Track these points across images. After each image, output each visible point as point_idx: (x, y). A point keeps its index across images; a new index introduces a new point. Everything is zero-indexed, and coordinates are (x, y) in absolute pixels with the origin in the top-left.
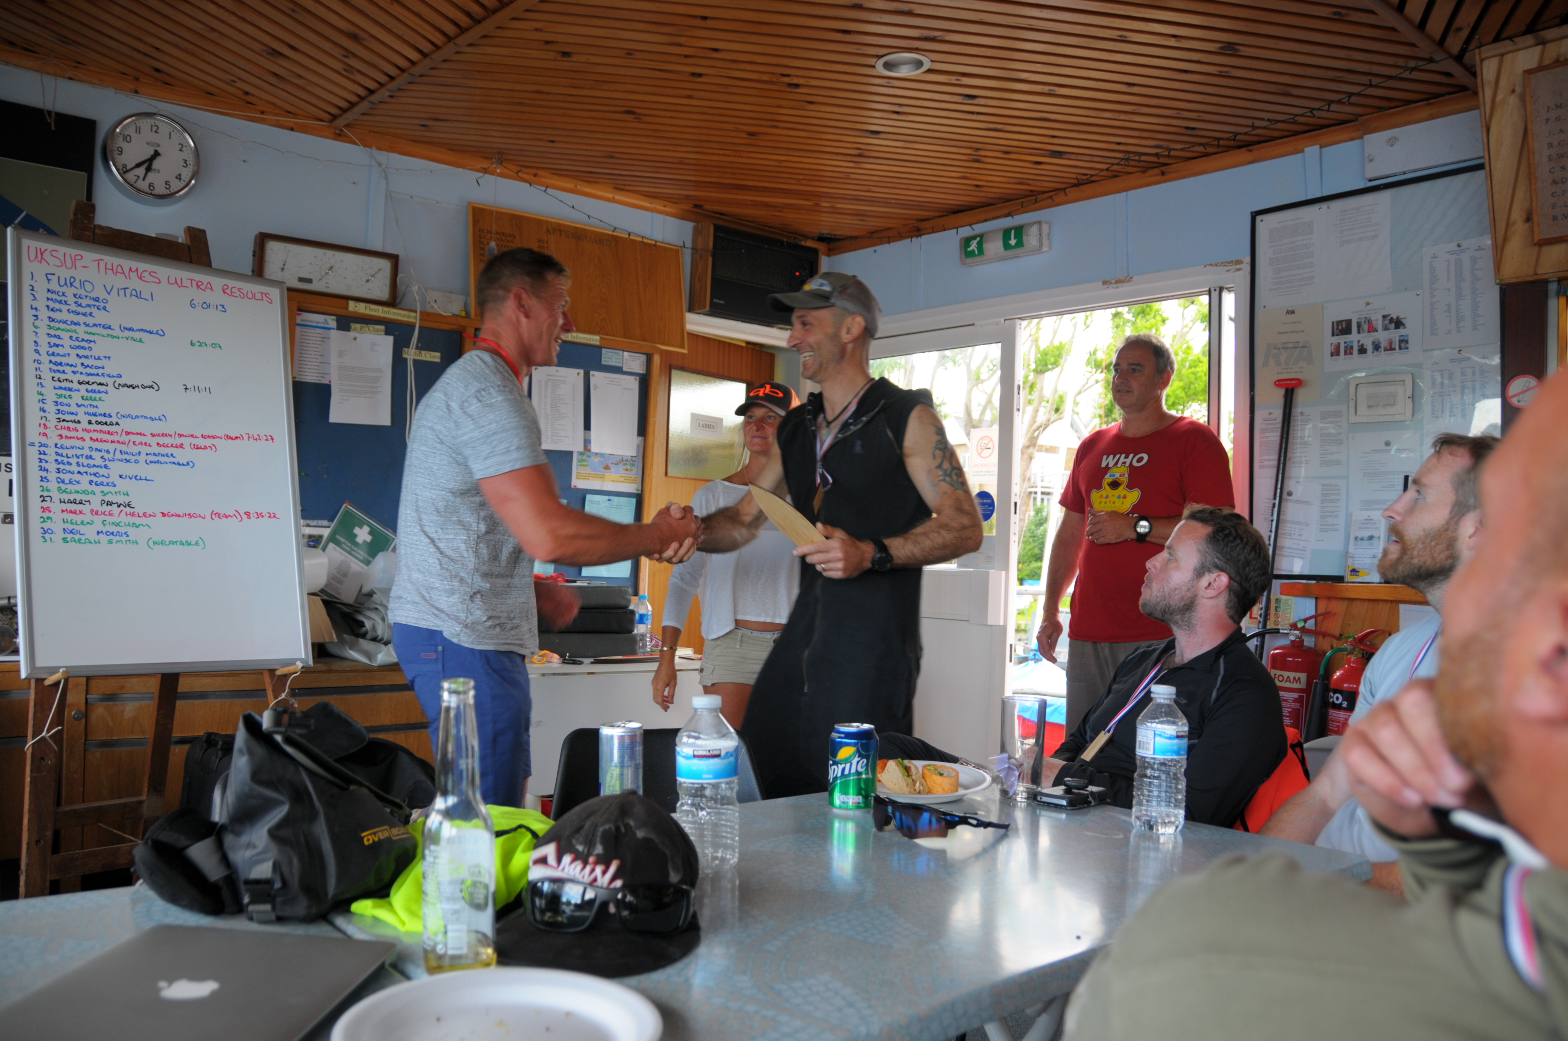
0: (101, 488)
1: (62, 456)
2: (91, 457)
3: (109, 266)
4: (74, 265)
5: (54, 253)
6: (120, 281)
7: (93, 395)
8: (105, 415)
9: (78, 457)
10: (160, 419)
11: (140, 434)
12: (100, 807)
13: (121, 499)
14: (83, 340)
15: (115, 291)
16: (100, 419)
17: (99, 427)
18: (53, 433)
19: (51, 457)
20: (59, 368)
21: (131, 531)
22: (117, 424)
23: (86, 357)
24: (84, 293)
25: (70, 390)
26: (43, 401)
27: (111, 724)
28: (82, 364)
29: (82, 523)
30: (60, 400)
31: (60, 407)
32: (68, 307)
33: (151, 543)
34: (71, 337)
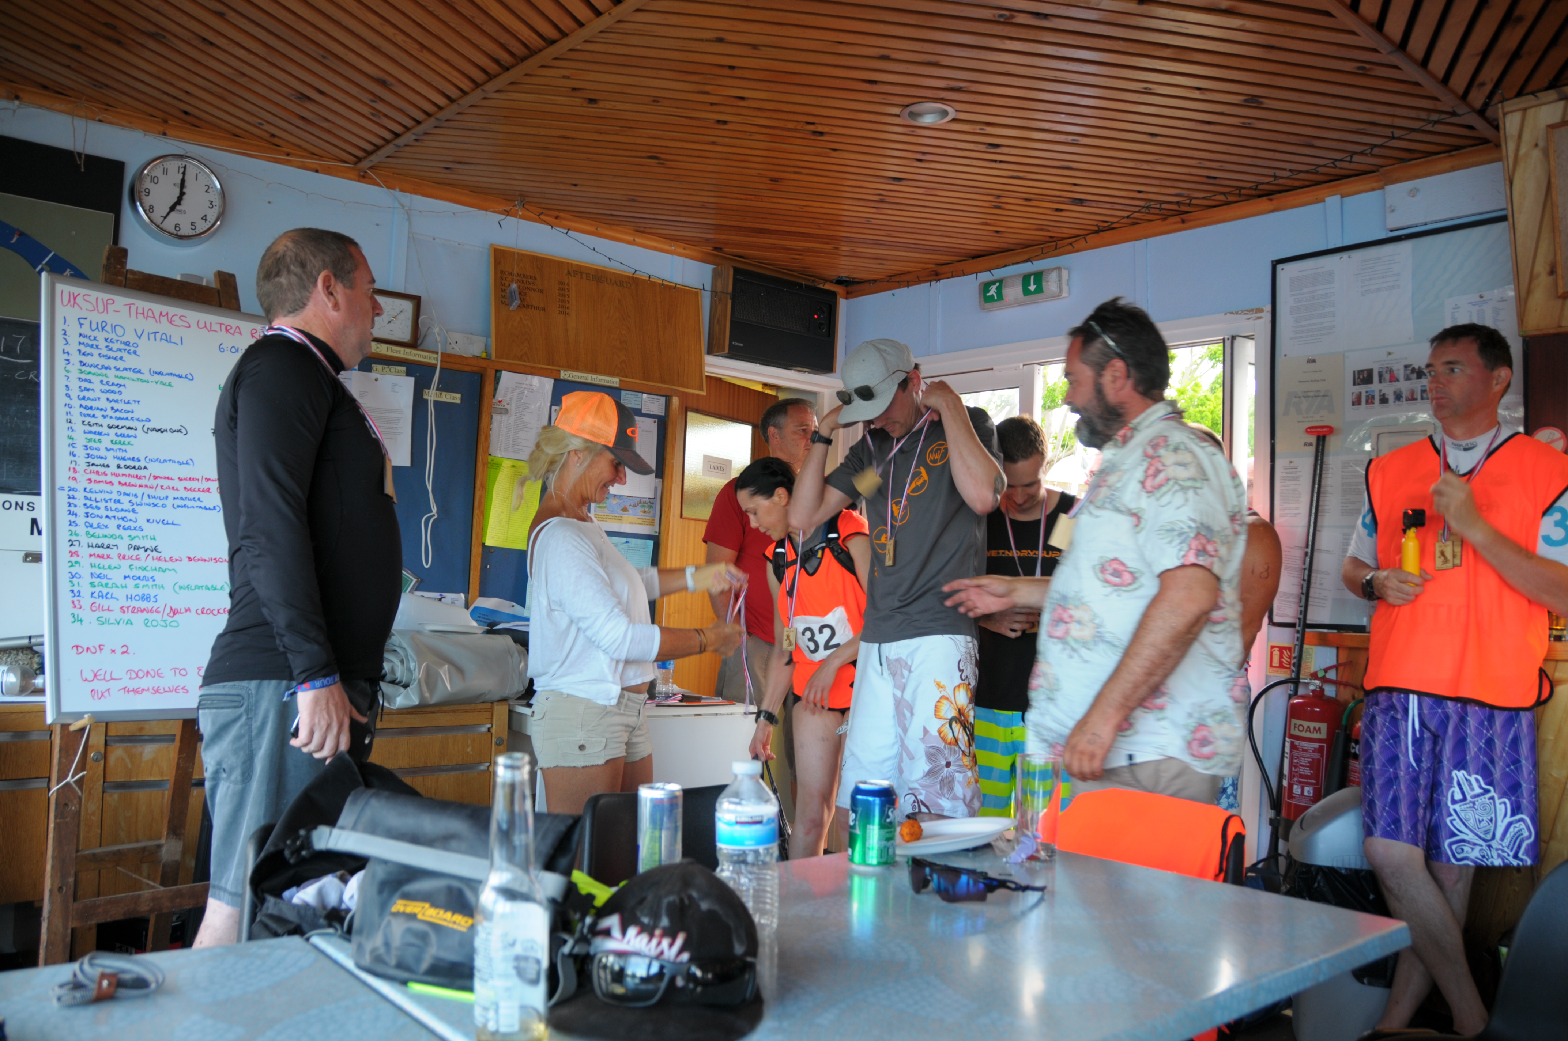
0: (129, 532)
1: (90, 500)
2: (119, 501)
3: (140, 311)
4: (106, 309)
5: (86, 297)
6: (150, 325)
7: (122, 439)
8: (133, 459)
9: (107, 502)
10: (187, 463)
11: (168, 478)
12: (119, 851)
13: (148, 544)
14: (113, 384)
15: (145, 335)
16: (129, 463)
17: (128, 471)
18: (82, 477)
19: (80, 501)
20: (90, 412)
21: (157, 575)
22: (145, 468)
23: (116, 401)
24: (116, 338)
25: (100, 434)
26: (73, 445)
27: (130, 766)
28: (112, 408)
29: (109, 567)
30: (89, 445)
31: (89, 451)
32: (99, 351)
33: (177, 587)
34: (102, 381)
